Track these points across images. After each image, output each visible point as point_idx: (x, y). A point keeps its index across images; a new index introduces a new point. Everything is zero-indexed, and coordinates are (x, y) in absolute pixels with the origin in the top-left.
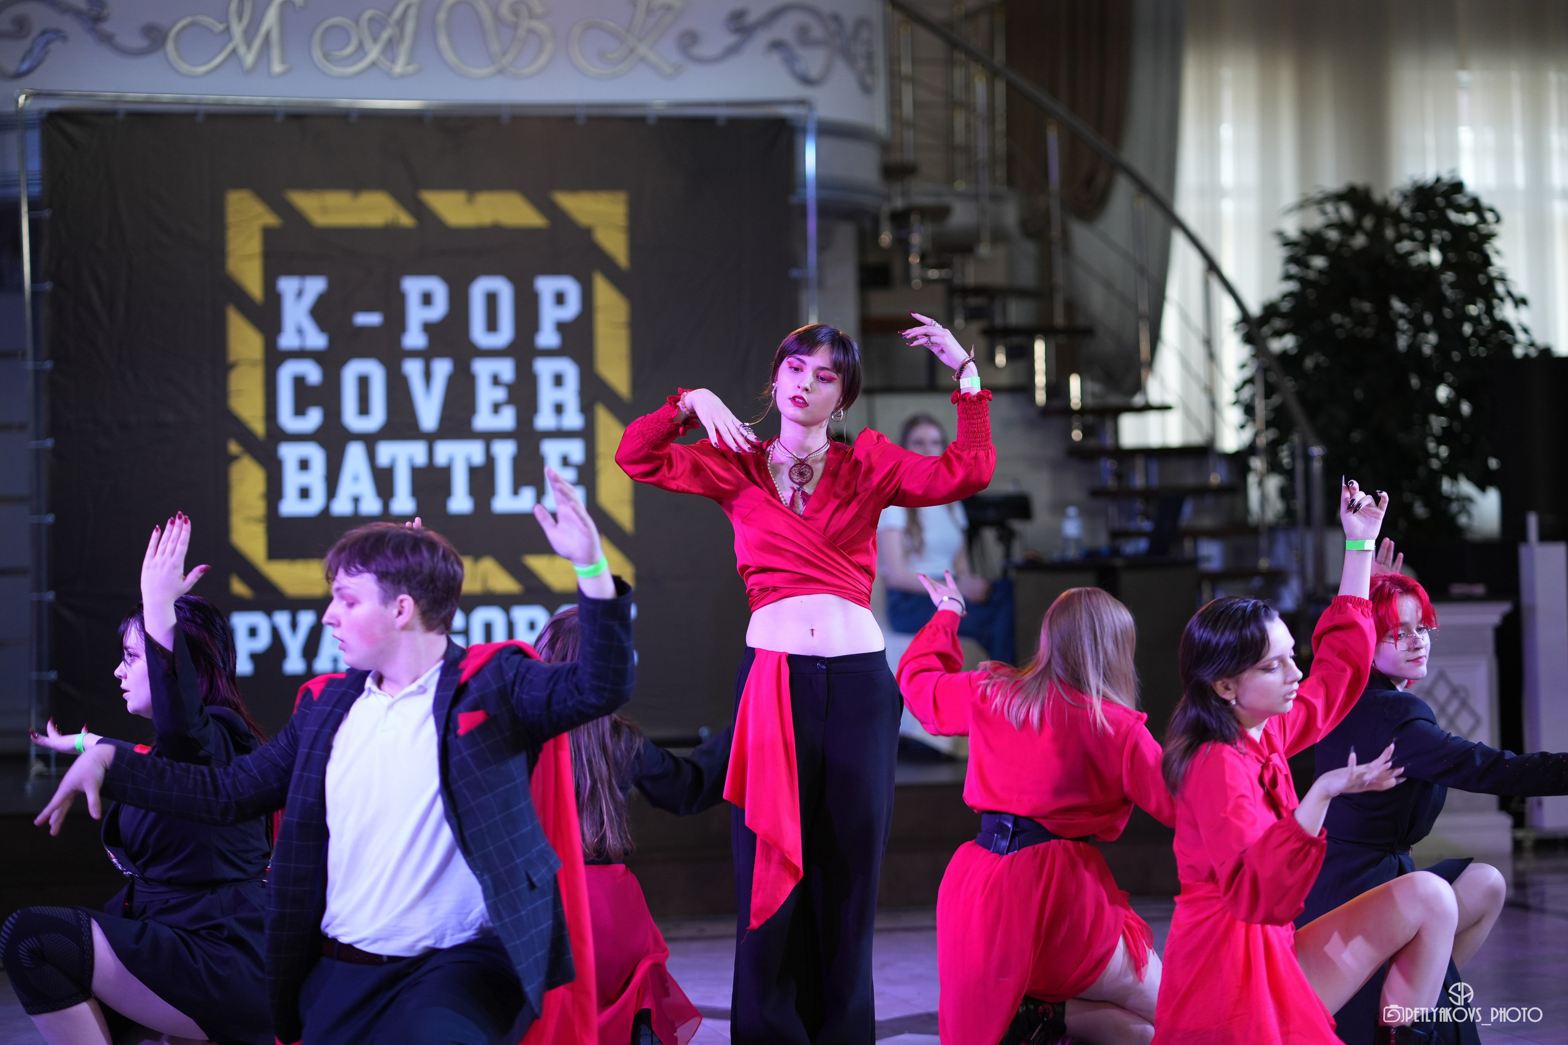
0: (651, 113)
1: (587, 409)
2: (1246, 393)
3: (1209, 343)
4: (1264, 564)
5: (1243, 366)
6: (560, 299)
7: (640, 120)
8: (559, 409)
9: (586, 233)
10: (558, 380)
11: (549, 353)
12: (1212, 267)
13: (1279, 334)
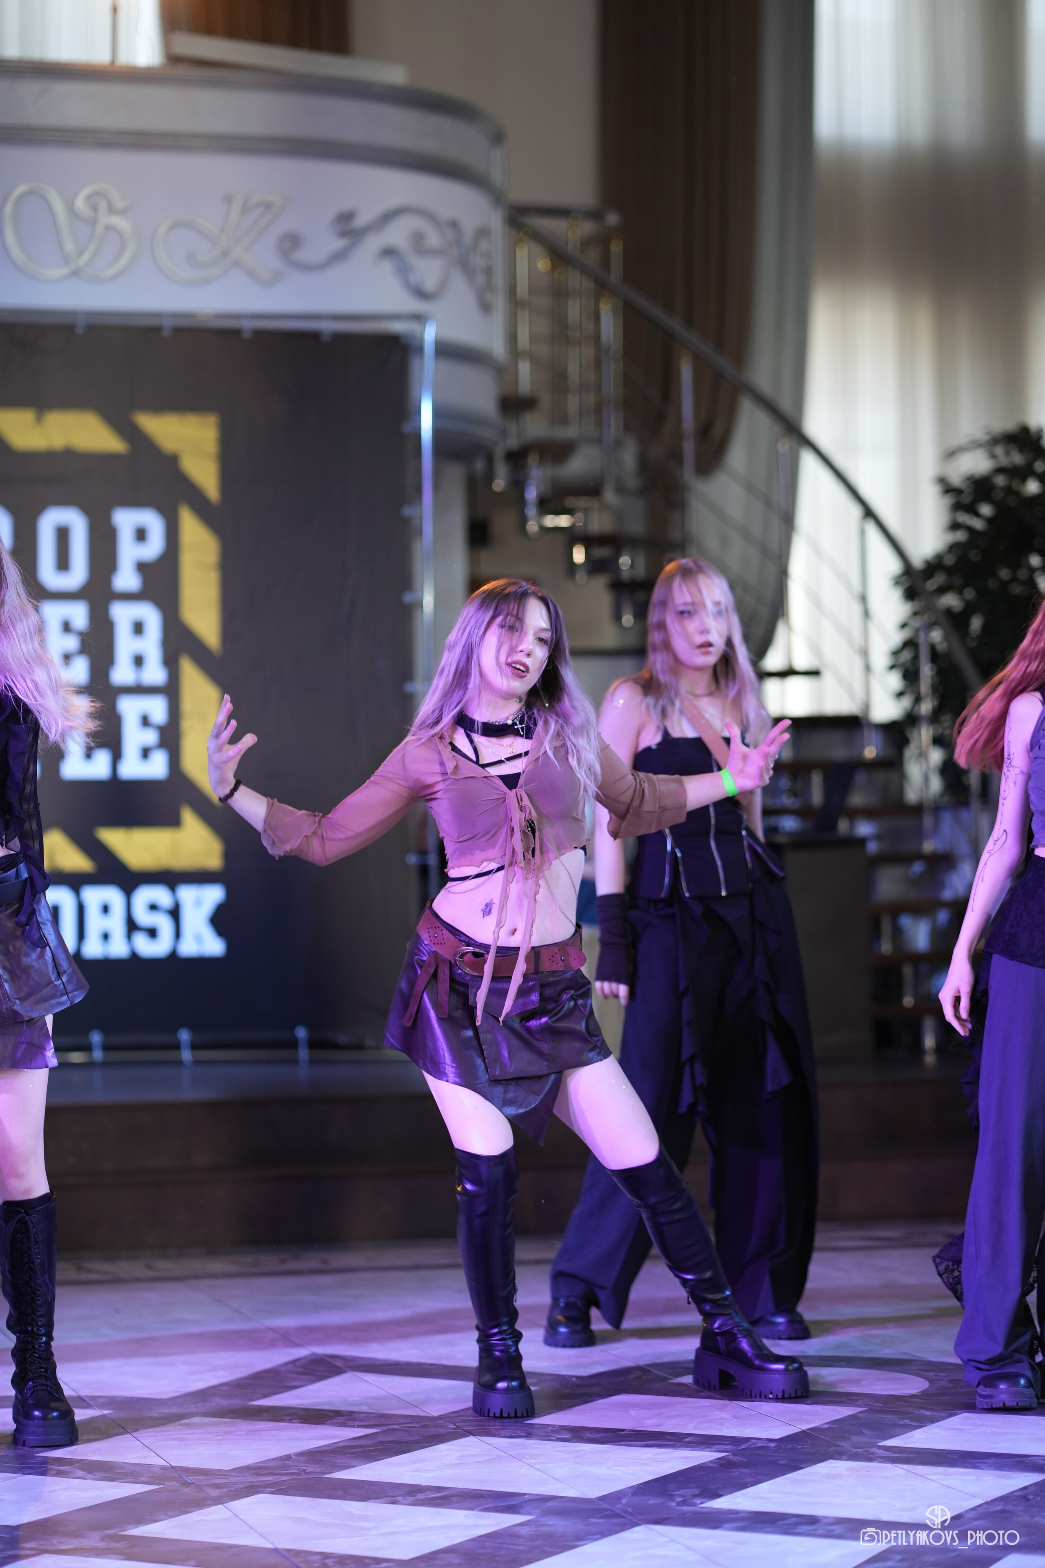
0: (248, 325)
1: (170, 661)
2: (906, 655)
3: (863, 599)
4: (928, 847)
5: (904, 626)
6: (141, 535)
7: (235, 333)
8: (139, 661)
9: (173, 460)
10: (138, 628)
11: (128, 597)
12: (869, 513)
13: (942, 590)
